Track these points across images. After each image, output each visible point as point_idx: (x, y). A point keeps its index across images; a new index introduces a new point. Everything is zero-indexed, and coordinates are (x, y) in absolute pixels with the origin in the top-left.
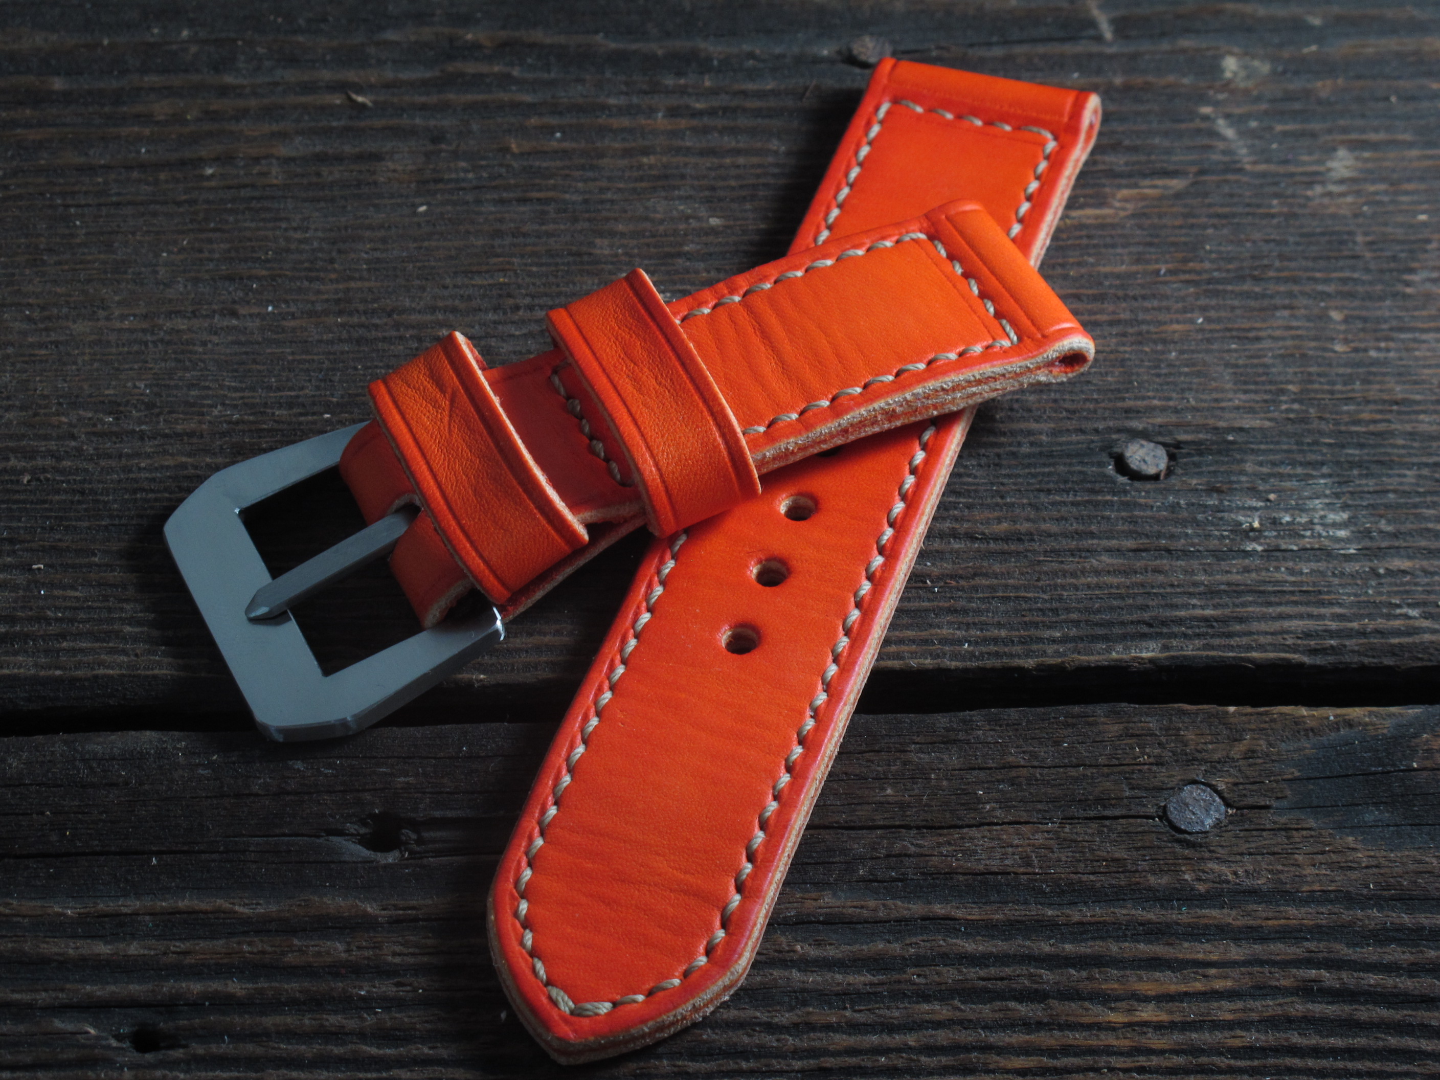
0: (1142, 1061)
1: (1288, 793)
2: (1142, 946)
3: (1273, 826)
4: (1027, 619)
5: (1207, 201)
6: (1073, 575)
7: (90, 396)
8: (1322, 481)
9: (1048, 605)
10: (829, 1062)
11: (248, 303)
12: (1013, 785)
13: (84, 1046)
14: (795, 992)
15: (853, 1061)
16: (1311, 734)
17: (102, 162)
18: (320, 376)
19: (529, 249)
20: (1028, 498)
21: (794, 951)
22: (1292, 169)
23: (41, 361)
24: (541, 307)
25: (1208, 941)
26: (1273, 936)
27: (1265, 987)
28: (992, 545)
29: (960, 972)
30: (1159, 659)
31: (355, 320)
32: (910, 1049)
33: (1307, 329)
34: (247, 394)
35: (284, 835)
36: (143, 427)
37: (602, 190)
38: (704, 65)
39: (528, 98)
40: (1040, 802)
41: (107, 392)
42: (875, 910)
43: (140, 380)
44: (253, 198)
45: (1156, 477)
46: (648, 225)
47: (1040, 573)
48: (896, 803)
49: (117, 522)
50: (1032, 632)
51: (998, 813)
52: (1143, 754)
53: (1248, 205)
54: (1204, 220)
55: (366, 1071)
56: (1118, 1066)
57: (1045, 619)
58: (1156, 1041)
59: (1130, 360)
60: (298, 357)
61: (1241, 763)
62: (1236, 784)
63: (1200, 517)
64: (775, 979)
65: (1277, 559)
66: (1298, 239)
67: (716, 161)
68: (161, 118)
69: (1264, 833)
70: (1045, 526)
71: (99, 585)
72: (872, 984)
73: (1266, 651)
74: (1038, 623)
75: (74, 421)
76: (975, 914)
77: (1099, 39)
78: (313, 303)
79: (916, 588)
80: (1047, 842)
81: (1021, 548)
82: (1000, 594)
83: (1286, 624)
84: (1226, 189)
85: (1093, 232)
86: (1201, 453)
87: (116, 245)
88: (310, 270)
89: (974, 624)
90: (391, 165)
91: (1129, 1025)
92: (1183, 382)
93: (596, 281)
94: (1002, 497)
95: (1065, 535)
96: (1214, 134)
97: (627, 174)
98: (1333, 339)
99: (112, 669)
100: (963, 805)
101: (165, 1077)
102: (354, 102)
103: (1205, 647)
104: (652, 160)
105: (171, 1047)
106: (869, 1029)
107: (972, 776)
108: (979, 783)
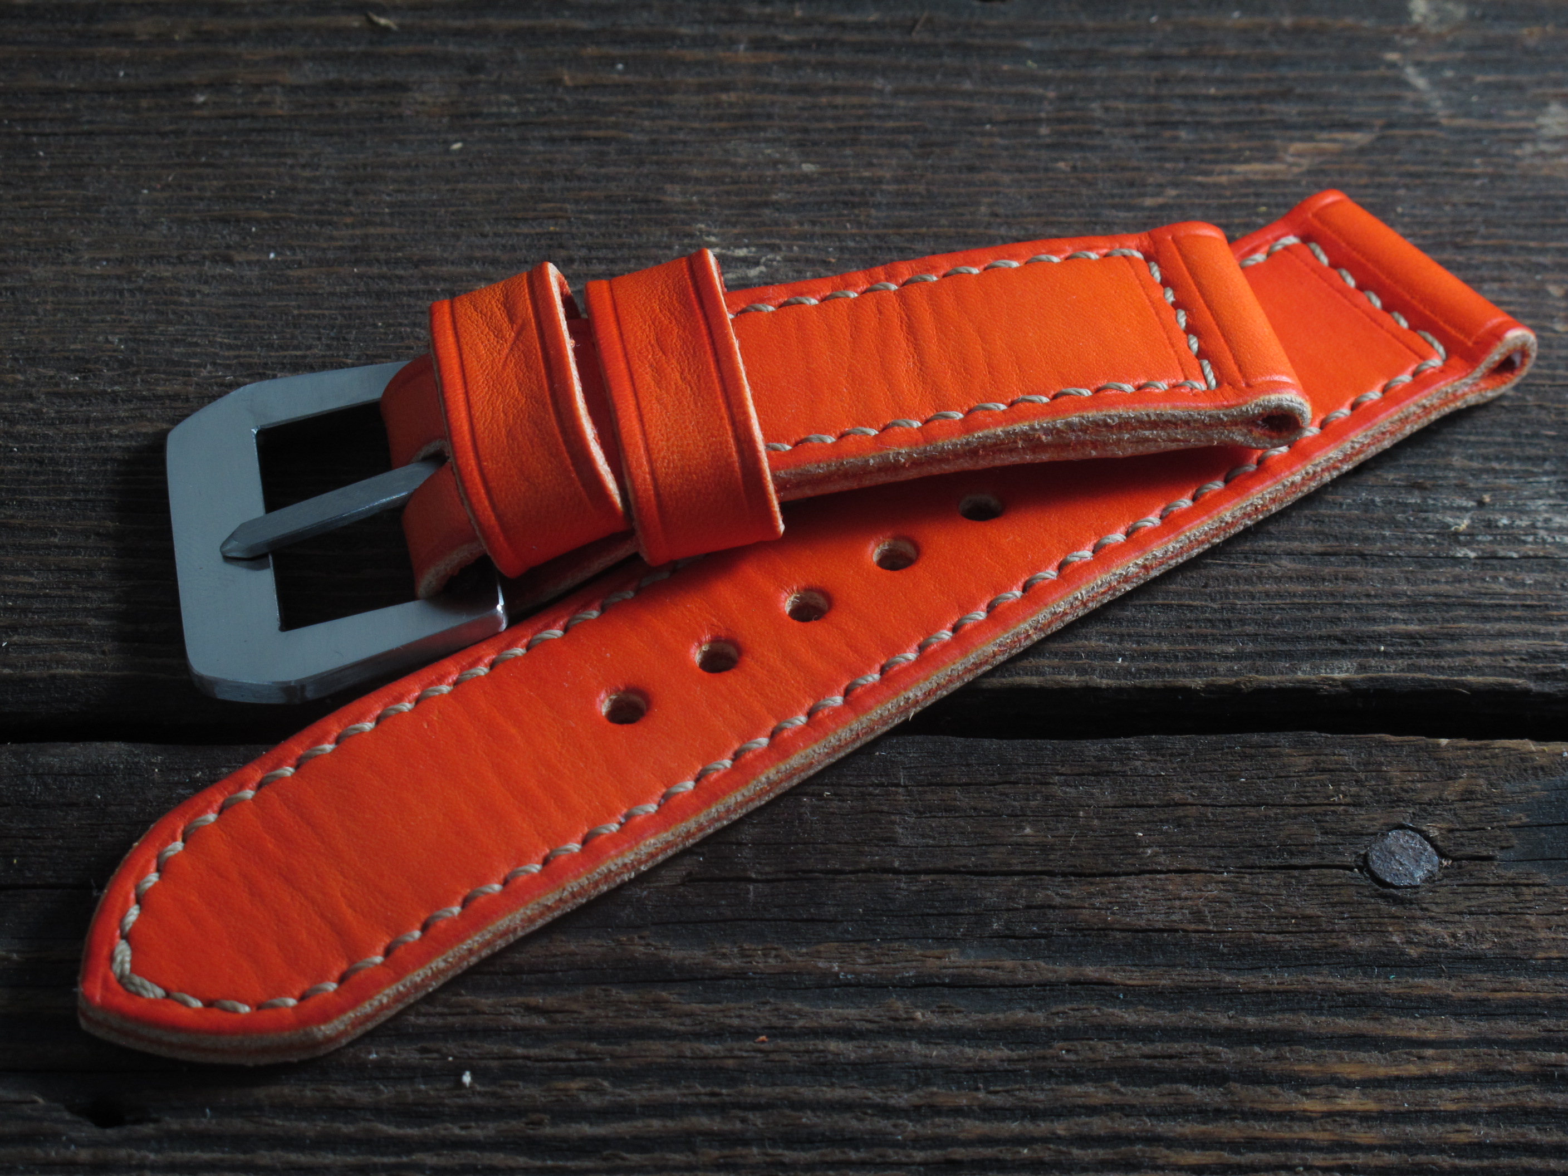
0: (1345, 1158)
1: (1515, 842)
2: (1341, 1020)
3: (1497, 881)
4: (1193, 631)
5: (1398, 158)
6: (1248, 580)
7: (53, 351)
8: (1545, 479)
9: (1218, 616)
10: (959, 1153)
11: (245, 248)
12: (1179, 826)
13: (30, 1119)
14: (916, 1068)
15: (988, 1152)
16: (1540, 773)
17: (72, 86)
18: (332, 334)
19: (585, 193)
21: (914, 1019)
22: (1496, 124)
24: (600, 260)
25: (1422, 1016)
26: (1502, 1011)
27: (1494, 1072)
29: (1119, 1047)
30: (1355, 681)
31: (375, 270)
32: (1058, 1139)
33: (1521, 304)
34: (242, 353)
36: (116, 388)
37: (672, 130)
39: (583, 25)
40: (1213, 847)
41: (72, 347)
42: (1013, 971)
43: (114, 334)
44: (253, 130)
46: (728, 171)
47: (1208, 578)
48: (1037, 844)
49: (82, 497)
50: (1201, 646)
51: (1162, 859)
52: (1338, 792)
53: (1446, 164)
54: (1392, 179)
55: (383, 1155)
56: (1317, 1163)
57: (1215, 631)
58: (1363, 1135)
60: (305, 312)
61: (1456, 805)
62: (1451, 831)
63: (1399, 517)
64: (890, 1052)
65: (1493, 568)
66: (1506, 203)
67: (808, 99)
68: (144, 37)
69: (1487, 889)
71: (60, 569)
72: (1010, 1060)
73: (1484, 675)
74: (1206, 636)
75: (32, 380)
76: (1136, 978)
78: (324, 250)
80: (1223, 895)
82: (1160, 602)
83: (1508, 643)
84: (1419, 145)
85: (1262, 190)
87: (87, 179)
88: (320, 212)
89: (1129, 635)
90: (419, 97)
91: (1329, 1115)
93: (666, 232)
96: (1404, 84)
97: (703, 112)
98: (1552, 317)
99: (74, 667)
100: (1118, 848)
101: (130, 1156)
102: (376, 24)
103: (1412, 668)
104: (733, 97)
105: (139, 1121)
106: (1008, 1114)
107: (1129, 815)
108: (1139, 823)
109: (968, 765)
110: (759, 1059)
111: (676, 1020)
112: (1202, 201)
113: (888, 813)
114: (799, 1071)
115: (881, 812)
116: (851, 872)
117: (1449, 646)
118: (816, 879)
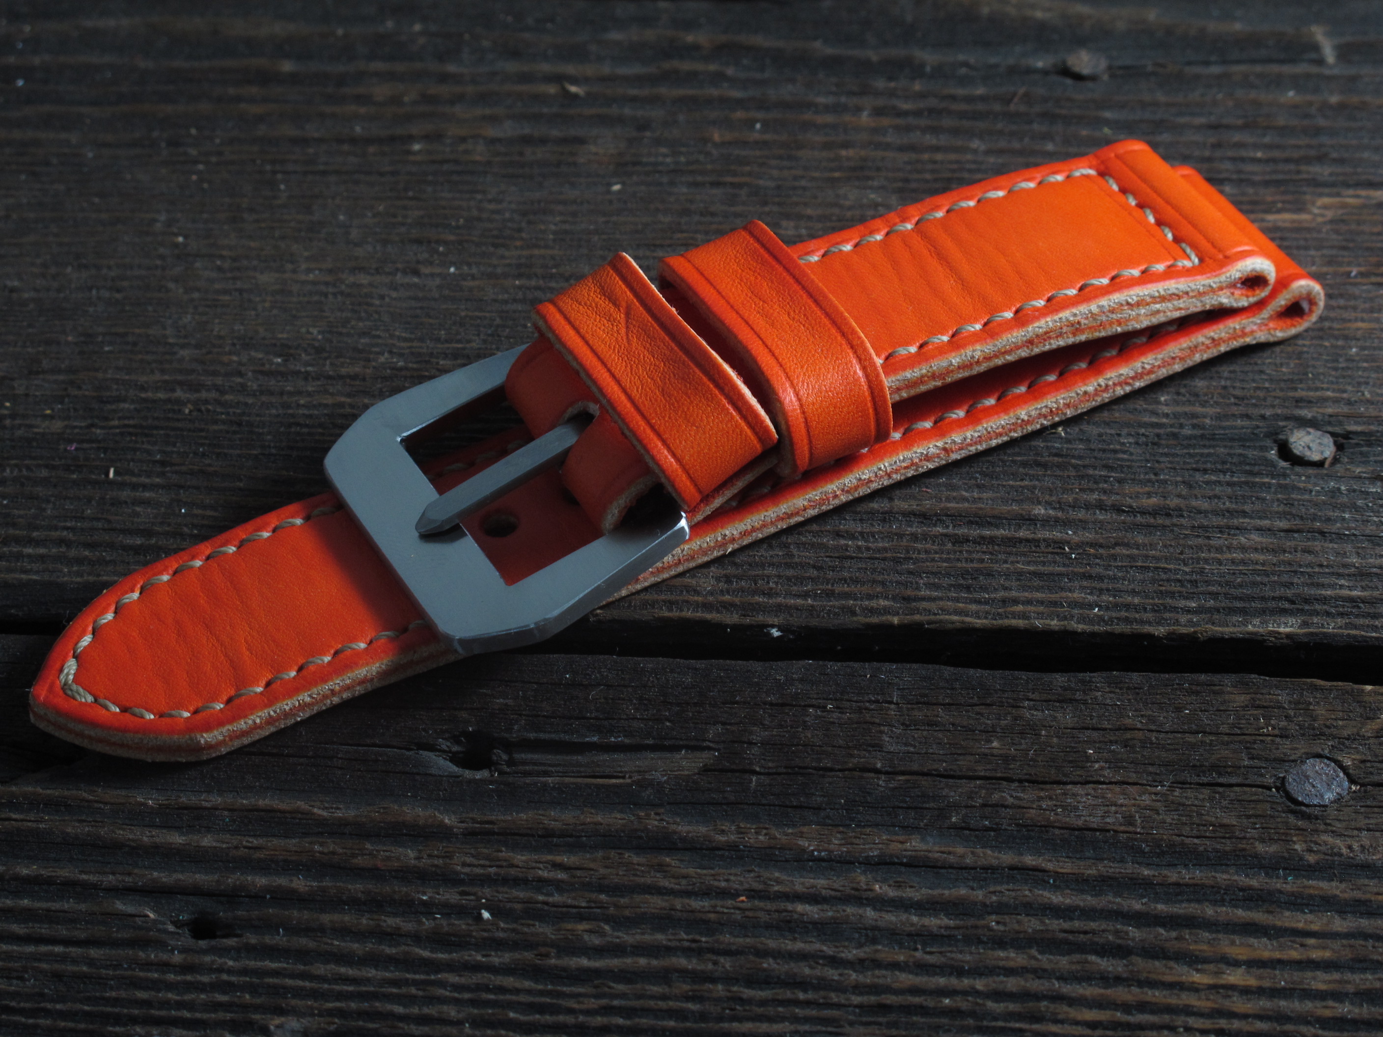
0: (1222, 1023)
2: (1240, 912)
4: (1164, 588)
6: (1219, 550)
7: (264, 339)
9: (1188, 577)
10: (890, 999)
11: (431, 263)
12: (1126, 746)
13: (140, 928)
14: (866, 929)
15: (917, 1000)
17: (316, 135)
18: (489, 332)
19: (714, 227)
20: (1183, 476)
21: (871, 890)
23: (223, 306)
25: (1311, 912)
27: (1365, 961)
28: (1139, 518)
29: (1043, 922)
30: (1297, 635)
31: (533, 283)
32: (977, 993)
34: (415, 344)
35: (375, 745)
36: (309, 369)
37: (796, 178)
38: (917, 71)
39: (738, 94)
40: (1152, 765)
41: (280, 336)
42: (962, 856)
43: (314, 326)
44: (455, 172)
45: (1320, 464)
46: (836, 211)
47: (1184, 546)
48: (1001, 755)
49: (267, 452)
50: (1169, 601)
51: (1106, 773)
52: (1267, 726)
55: (415, 973)
56: (1196, 1026)
57: (1184, 589)
58: (1240, 1005)
59: (1308, 353)
60: (470, 314)
61: (1371, 741)
62: (1363, 762)
63: (1360, 503)
64: (848, 916)
67: (913, 155)
68: (380, 99)
70: (1194, 503)
71: (239, 507)
72: (947, 928)
74: (1174, 593)
75: (245, 360)
76: (1067, 867)
77: (1321, 62)
78: (495, 266)
79: (1052, 553)
80: (1153, 804)
81: (1167, 522)
82: (1140, 564)
85: (1288, 235)
86: (1370, 444)
87: (315, 207)
88: (497, 237)
89: (1108, 590)
90: (593, 149)
91: (1214, 987)
92: (1360, 377)
94: (1156, 474)
95: (1215, 513)
97: (824, 164)
100: (1070, 762)
101: (213, 962)
102: (568, 92)
103: (1347, 626)
104: (851, 152)
105: (226, 936)
106: (938, 970)
107: (1084, 736)
108: (1091, 743)
109: (952, 689)
110: (738, 916)
111: (673, 880)
113: (879, 725)
114: (768, 926)
115: (873, 723)
116: (840, 770)
118: (810, 774)
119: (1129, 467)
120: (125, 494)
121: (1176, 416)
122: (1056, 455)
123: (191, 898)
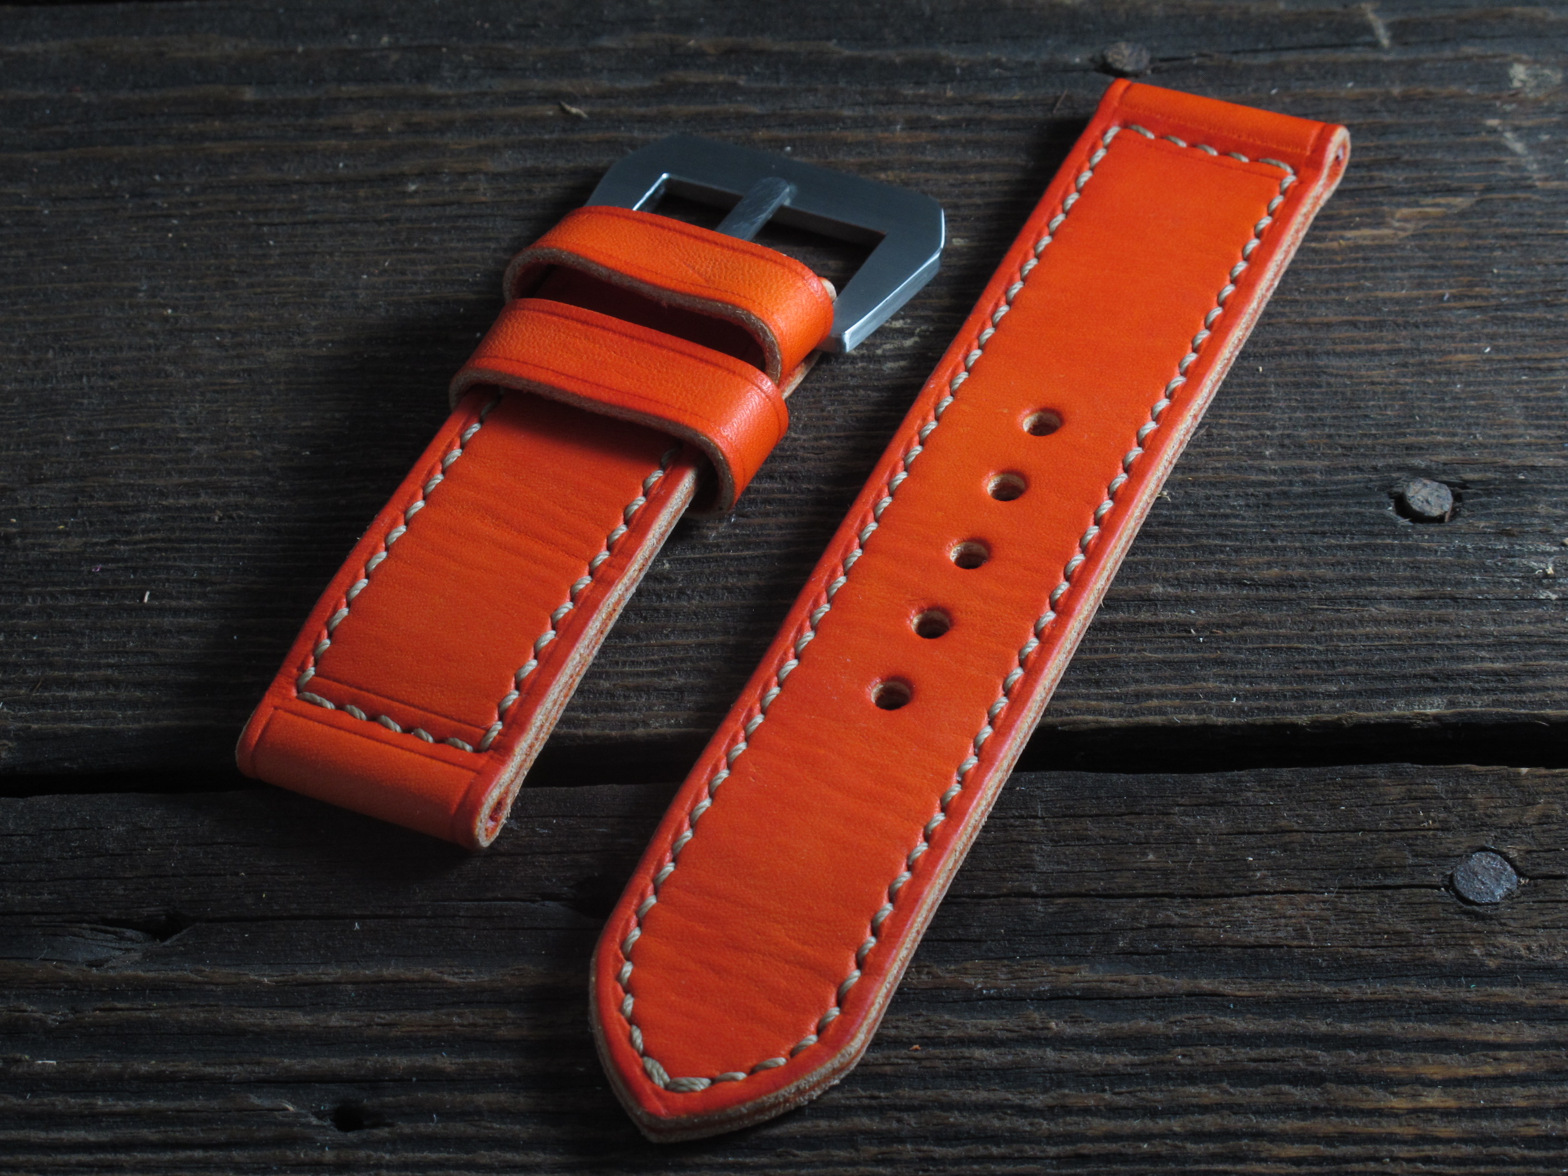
0: (1428, 1150)
2: (1427, 1026)
4: (1300, 672)
5: (1494, 221)
6: (1351, 624)
7: (286, 428)
9: (1323, 657)
10: (1087, 1148)
11: (455, 328)
12: (1285, 851)
13: (282, 1124)
14: (1050, 1072)
15: (1113, 1147)
17: (297, 177)
20: (1301, 541)
21: (1048, 1029)
23: (233, 391)
25: (1499, 1021)
27: (1561, 1072)
28: (1262, 593)
29: (1229, 1052)
30: (1444, 716)
32: (1175, 1135)
35: (497, 899)
36: (343, 461)
38: (946, 74)
39: (756, 109)
40: (1316, 869)
41: (303, 424)
42: (1136, 985)
43: (340, 411)
44: (459, 217)
45: (1440, 519)
47: (1314, 622)
48: (1158, 869)
50: (1307, 686)
51: (1269, 881)
52: (1428, 818)
53: (1540, 225)
54: (1491, 241)
56: (1401, 1155)
57: (1320, 672)
58: (1443, 1129)
59: (1411, 392)
61: (1534, 828)
62: (1529, 852)
63: (1488, 562)
64: (1028, 1058)
67: (959, 176)
68: (361, 130)
69: (1561, 906)
70: (1319, 572)
72: (1133, 1065)
73: (1561, 708)
74: (1312, 676)
75: (269, 455)
76: (1245, 990)
77: (1375, 45)
79: (1178, 637)
80: (1323, 913)
81: (1293, 595)
82: (1271, 645)
84: (1515, 208)
85: (1370, 254)
86: (1489, 494)
87: (313, 266)
89: (1243, 677)
91: (1414, 1111)
92: (1469, 417)
94: (1273, 540)
95: (1341, 581)
96: (1501, 148)
100: (1231, 872)
101: (369, 1157)
102: (568, 113)
103: (1496, 703)
104: (890, 175)
105: (376, 1126)
106: (1130, 1113)
107: (1241, 841)
108: (1249, 848)
109: (1098, 798)
110: (914, 1067)
112: (1315, 266)
113: (1028, 843)
114: (948, 1076)
115: (1021, 842)
116: (995, 897)
117: (1530, 682)
118: (964, 903)
119: (1244, 533)
120: (167, 621)
121: (1284, 472)
122: (1166, 524)
123: (332, 1086)
